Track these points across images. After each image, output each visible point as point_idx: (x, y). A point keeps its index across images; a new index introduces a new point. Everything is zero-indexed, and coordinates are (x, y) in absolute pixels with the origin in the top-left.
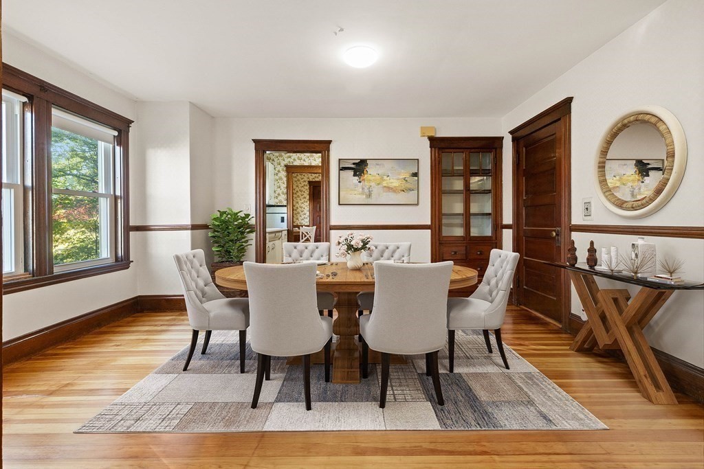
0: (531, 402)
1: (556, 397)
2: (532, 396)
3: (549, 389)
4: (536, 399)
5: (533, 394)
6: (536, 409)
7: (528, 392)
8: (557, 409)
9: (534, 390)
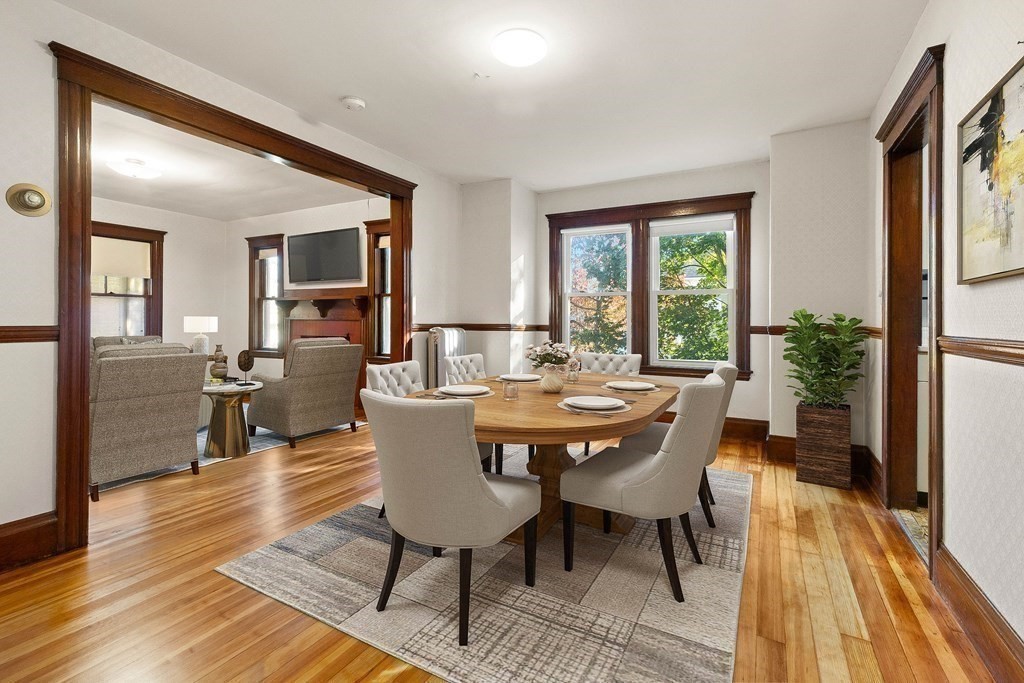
0: (312, 559)
1: (287, 584)
2: (315, 568)
3: (301, 592)
4: (308, 566)
5: (317, 573)
6: (301, 554)
7: (324, 572)
8: (280, 565)
9: (320, 579)
